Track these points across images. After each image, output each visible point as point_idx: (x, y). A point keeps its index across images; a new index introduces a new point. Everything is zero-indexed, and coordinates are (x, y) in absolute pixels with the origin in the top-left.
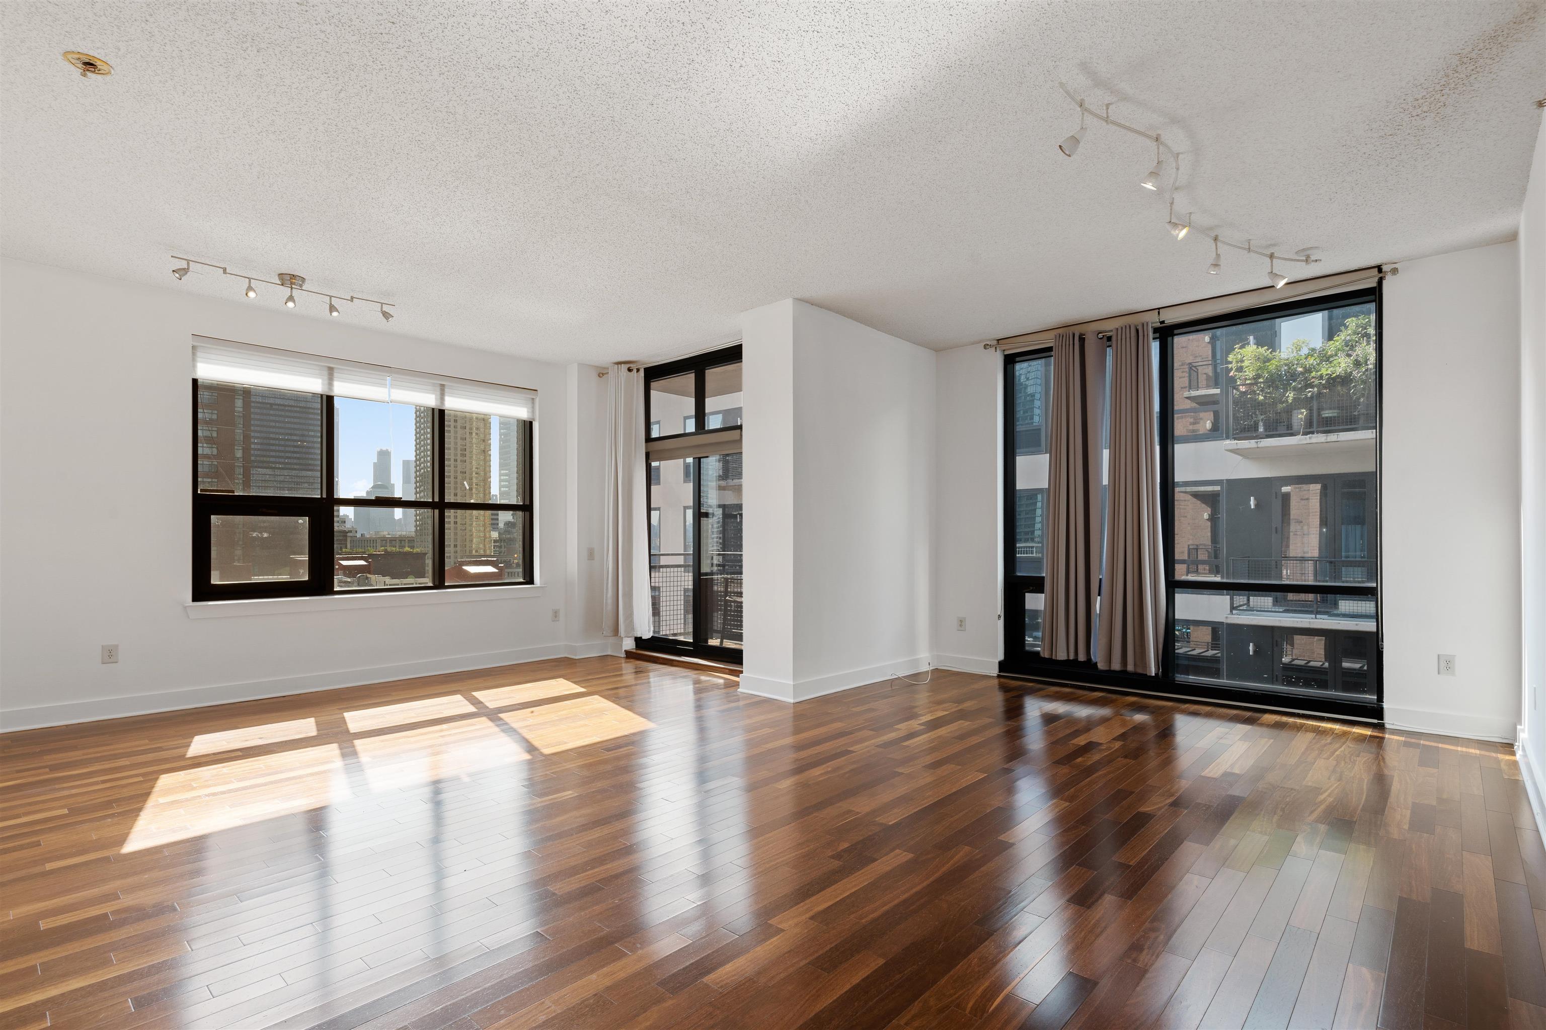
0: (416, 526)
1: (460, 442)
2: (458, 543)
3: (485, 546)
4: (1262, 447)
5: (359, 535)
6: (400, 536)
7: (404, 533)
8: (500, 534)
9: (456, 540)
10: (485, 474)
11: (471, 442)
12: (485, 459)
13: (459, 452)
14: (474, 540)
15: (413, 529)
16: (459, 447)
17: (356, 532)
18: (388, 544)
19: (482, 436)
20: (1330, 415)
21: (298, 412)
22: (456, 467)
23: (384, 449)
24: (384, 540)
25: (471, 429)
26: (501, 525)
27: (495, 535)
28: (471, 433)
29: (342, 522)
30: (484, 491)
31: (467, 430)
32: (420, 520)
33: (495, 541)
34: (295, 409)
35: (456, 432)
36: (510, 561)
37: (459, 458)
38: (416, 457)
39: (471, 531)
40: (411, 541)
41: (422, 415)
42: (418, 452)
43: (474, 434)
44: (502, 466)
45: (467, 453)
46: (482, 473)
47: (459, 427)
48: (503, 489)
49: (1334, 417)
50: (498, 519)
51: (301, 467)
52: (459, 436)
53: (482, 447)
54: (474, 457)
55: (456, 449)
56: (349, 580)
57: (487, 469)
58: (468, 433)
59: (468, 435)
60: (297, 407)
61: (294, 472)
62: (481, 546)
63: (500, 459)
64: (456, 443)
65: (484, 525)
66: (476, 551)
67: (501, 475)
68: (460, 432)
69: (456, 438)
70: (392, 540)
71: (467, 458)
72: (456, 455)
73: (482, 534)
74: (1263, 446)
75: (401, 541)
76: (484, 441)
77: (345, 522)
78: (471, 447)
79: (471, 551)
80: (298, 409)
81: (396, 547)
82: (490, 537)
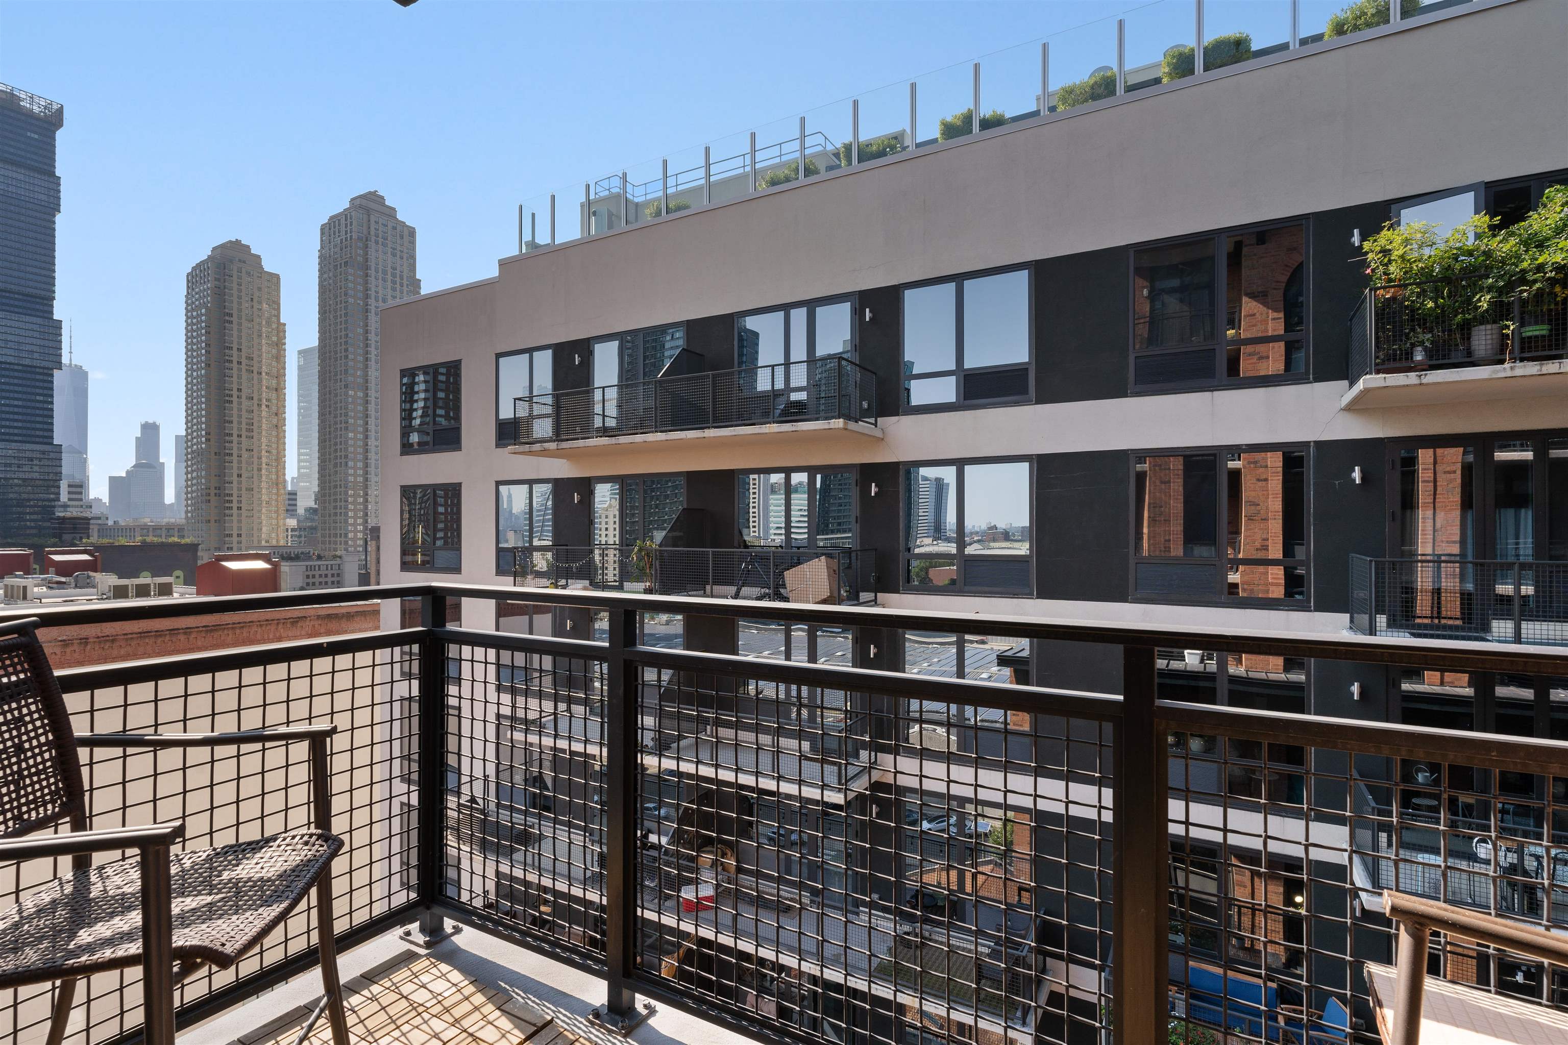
0: (187, 512)
1: (244, 414)
2: (243, 532)
3: (277, 536)
4: (1427, 384)
5: (110, 523)
6: (168, 523)
7: (173, 520)
8: (298, 521)
9: (240, 528)
10: (278, 453)
11: (260, 416)
12: (277, 436)
13: (244, 426)
14: (264, 529)
15: (183, 516)
16: (244, 421)
17: (107, 519)
18: (151, 533)
19: (274, 409)
20: (1537, 333)
21: (19, 371)
22: (239, 443)
23: (151, 421)
24: (145, 528)
25: (260, 400)
26: (301, 511)
27: (292, 523)
28: (259, 405)
29: (87, 507)
30: (277, 472)
31: (255, 401)
32: (192, 505)
33: (292, 530)
34: (16, 367)
35: (240, 403)
36: (309, 553)
37: (244, 433)
38: (186, 430)
39: (259, 518)
40: (181, 530)
41: (195, 381)
42: (189, 424)
43: (264, 407)
44: (300, 445)
45: (255, 427)
46: (274, 452)
47: (244, 397)
48: (302, 471)
49: (1543, 336)
50: (296, 505)
51: (24, 439)
52: (244, 407)
53: (275, 421)
54: (264, 433)
55: (240, 423)
56: (63, 579)
57: (281, 447)
58: (256, 405)
59: (255, 408)
60: (18, 364)
61: (14, 444)
62: (273, 535)
63: (299, 436)
64: (240, 416)
65: (277, 512)
66: (267, 541)
67: (299, 454)
68: (245, 403)
69: (240, 410)
70: (156, 529)
71: (255, 434)
72: (240, 429)
73: (274, 522)
74: (1431, 381)
75: (168, 530)
76: (276, 414)
77: (91, 507)
78: (260, 421)
79: (259, 541)
80: (20, 368)
81: (161, 536)
82: (285, 525)
